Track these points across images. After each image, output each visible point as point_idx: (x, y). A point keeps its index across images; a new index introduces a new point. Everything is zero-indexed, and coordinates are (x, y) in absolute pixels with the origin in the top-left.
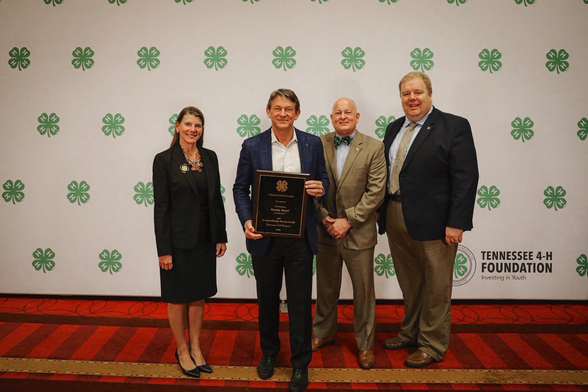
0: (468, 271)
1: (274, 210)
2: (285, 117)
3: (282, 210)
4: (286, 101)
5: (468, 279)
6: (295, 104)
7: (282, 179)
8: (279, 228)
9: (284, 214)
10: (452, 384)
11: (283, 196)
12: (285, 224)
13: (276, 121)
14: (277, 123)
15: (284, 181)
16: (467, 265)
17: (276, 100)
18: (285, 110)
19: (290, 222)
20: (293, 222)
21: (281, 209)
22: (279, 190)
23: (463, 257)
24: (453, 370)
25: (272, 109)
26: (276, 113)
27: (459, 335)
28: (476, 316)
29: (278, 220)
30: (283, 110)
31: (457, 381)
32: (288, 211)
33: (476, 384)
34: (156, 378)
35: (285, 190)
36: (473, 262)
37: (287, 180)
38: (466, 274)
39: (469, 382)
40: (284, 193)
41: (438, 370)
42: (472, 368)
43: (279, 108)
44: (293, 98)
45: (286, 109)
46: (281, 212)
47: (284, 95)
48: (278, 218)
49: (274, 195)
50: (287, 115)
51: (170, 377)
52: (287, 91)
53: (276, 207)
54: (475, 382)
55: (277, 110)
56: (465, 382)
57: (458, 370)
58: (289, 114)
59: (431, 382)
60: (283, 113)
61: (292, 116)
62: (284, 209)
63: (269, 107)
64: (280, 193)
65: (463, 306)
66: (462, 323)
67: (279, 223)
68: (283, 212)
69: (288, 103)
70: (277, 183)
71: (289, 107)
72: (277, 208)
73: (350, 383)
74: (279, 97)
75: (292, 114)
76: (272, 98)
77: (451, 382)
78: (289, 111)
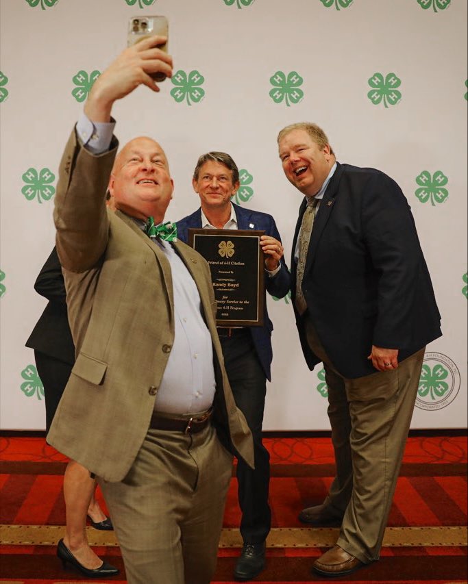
0: (449, 389)
1: (217, 285)
2: (217, 188)
3: (229, 285)
4: (219, 167)
5: (449, 400)
6: (231, 172)
7: (226, 240)
8: (225, 311)
9: (231, 290)
10: (428, 547)
11: (229, 263)
12: (235, 305)
13: (206, 196)
14: (208, 199)
15: (229, 242)
16: (448, 380)
17: (204, 166)
18: (218, 179)
19: (241, 302)
20: (246, 302)
21: (226, 282)
22: (223, 256)
23: (443, 369)
24: (427, 527)
25: (200, 178)
26: (206, 183)
27: (436, 478)
28: (461, 452)
29: (224, 300)
30: (215, 179)
31: (434, 543)
32: (238, 285)
33: (460, 547)
34: (7, 545)
35: (231, 256)
36: (457, 376)
37: (232, 240)
38: (446, 393)
39: (449, 544)
40: (230, 259)
41: (407, 528)
42: (454, 525)
43: (209, 177)
44: (229, 163)
45: (220, 178)
46: (227, 287)
47: (216, 159)
48: (224, 297)
49: (216, 263)
50: (221, 186)
51: (27, 543)
52: (221, 154)
53: (220, 280)
54: (457, 545)
55: (206, 180)
56: (444, 544)
57: (435, 528)
58: (224, 185)
59: (397, 545)
60: (215, 184)
61: (228, 189)
62: (231, 283)
63: (196, 178)
64: (224, 259)
65: (443, 438)
66: (441, 462)
67: (226, 304)
68: (231, 287)
69: (222, 170)
70: (220, 246)
71: (222, 175)
72: (221, 282)
73: (283, 548)
74: (209, 162)
75: (228, 185)
76: (201, 164)
77: (425, 544)
78: (223, 180)
